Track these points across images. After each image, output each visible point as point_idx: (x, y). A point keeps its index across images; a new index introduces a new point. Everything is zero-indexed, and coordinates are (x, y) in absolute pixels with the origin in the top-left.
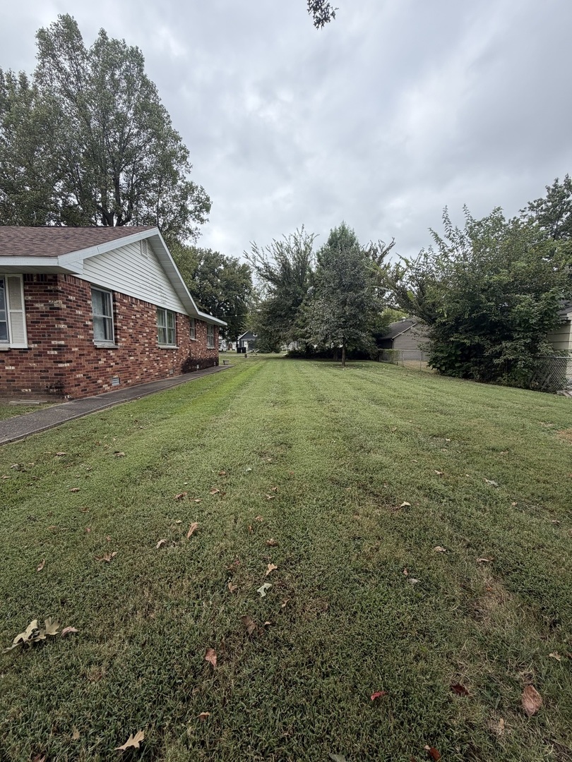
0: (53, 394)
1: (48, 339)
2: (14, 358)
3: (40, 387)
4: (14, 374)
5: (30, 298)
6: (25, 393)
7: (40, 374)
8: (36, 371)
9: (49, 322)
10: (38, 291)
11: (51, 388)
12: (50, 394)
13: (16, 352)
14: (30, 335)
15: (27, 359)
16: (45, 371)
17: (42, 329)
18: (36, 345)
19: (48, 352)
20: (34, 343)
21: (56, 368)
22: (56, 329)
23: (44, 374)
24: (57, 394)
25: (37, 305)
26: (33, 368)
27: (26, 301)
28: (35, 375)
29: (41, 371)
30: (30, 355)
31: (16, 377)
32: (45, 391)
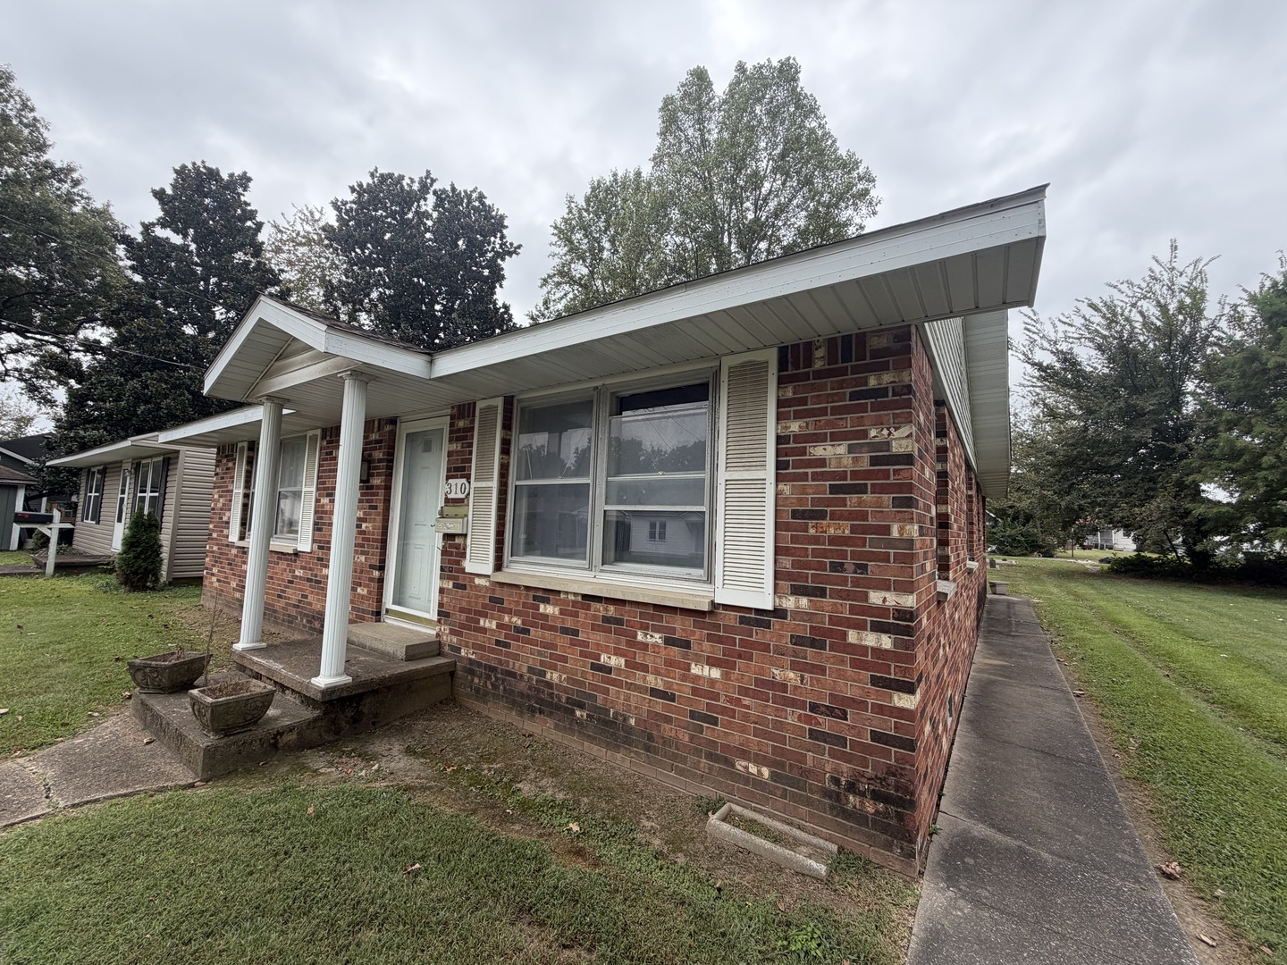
0: (858, 817)
1: (856, 583)
2: (720, 640)
3: (806, 773)
4: (716, 697)
5: (795, 427)
6: (746, 779)
7: (808, 720)
8: (793, 703)
9: (864, 516)
10: (830, 398)
11: (852, 787)
12: (848, 815)
13: (732, 619)
14: (787, 562)
15: (766, 648)
16: (830, 711)
17: (833, 540)
18: (804, 601)
19: (852, 637)
20: (797, 591)
21: (880, 709)
22: (892, 543)
23: (826, 724)
24: (879, 823)
25: (819, 451)
26: (784, 687)
27: (780, 440)
28: (791, 717)
29: (814, 708)
30: (778, 635)
31: (724, 711)
32: (827, 793)
